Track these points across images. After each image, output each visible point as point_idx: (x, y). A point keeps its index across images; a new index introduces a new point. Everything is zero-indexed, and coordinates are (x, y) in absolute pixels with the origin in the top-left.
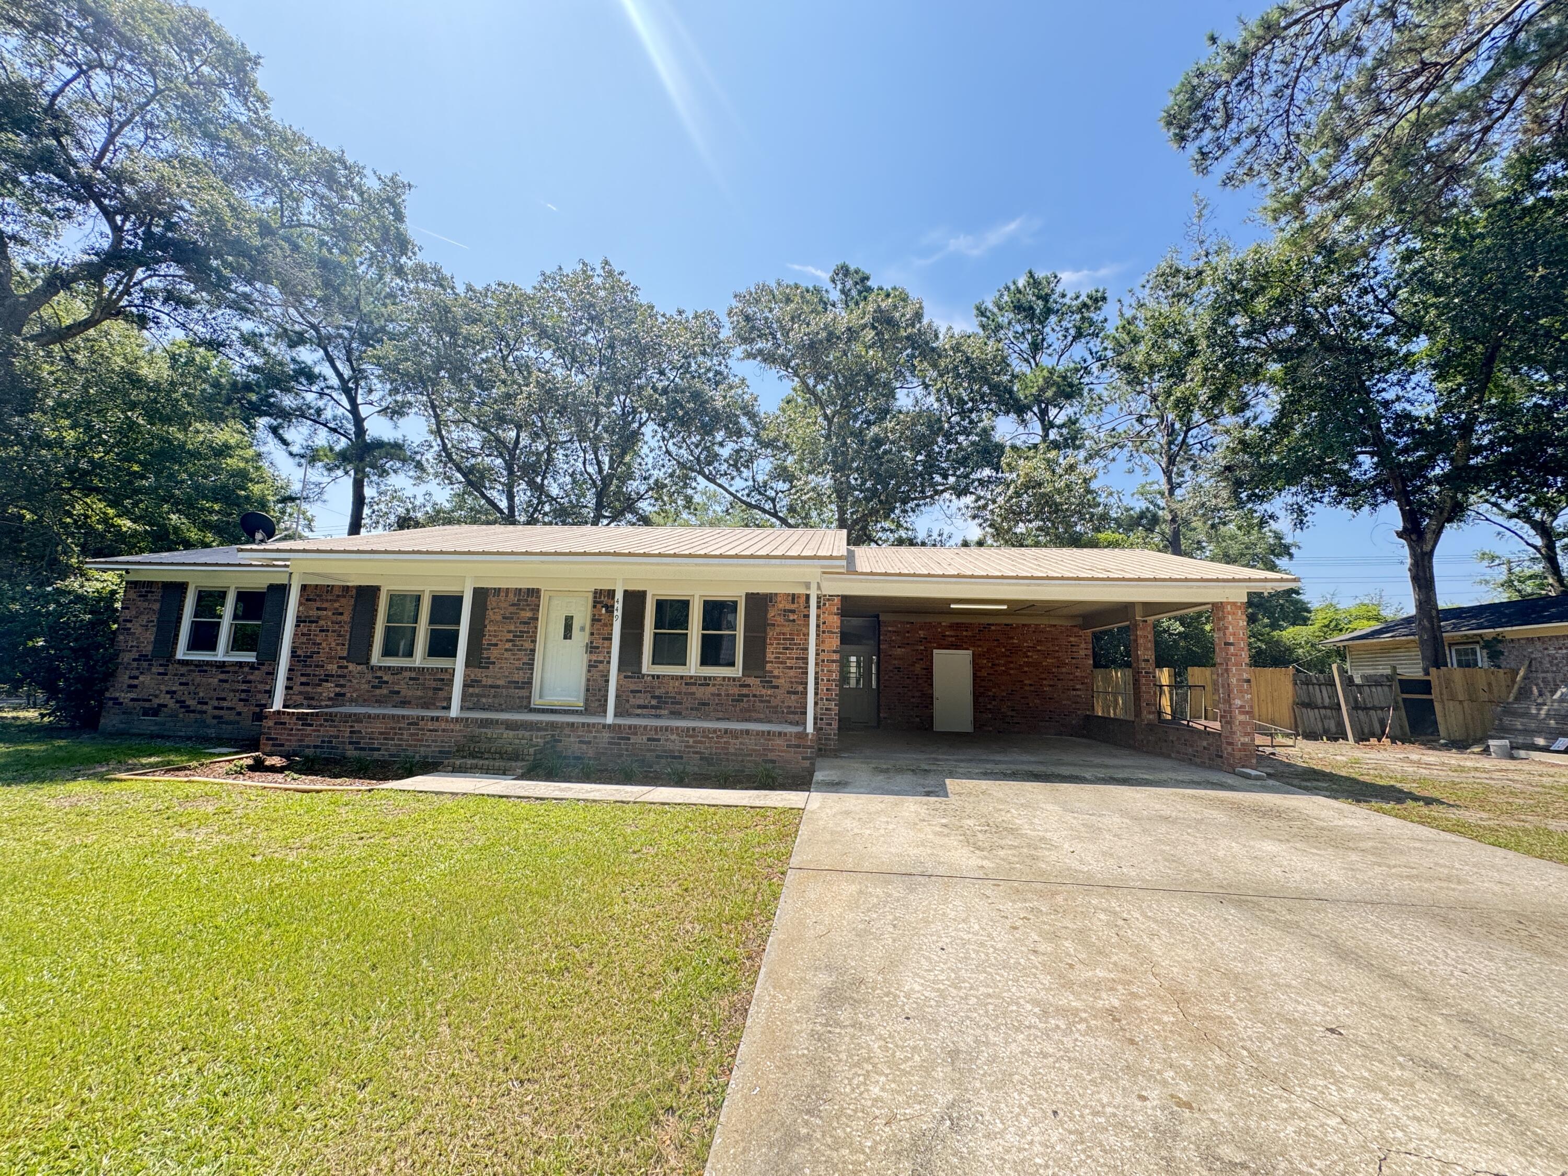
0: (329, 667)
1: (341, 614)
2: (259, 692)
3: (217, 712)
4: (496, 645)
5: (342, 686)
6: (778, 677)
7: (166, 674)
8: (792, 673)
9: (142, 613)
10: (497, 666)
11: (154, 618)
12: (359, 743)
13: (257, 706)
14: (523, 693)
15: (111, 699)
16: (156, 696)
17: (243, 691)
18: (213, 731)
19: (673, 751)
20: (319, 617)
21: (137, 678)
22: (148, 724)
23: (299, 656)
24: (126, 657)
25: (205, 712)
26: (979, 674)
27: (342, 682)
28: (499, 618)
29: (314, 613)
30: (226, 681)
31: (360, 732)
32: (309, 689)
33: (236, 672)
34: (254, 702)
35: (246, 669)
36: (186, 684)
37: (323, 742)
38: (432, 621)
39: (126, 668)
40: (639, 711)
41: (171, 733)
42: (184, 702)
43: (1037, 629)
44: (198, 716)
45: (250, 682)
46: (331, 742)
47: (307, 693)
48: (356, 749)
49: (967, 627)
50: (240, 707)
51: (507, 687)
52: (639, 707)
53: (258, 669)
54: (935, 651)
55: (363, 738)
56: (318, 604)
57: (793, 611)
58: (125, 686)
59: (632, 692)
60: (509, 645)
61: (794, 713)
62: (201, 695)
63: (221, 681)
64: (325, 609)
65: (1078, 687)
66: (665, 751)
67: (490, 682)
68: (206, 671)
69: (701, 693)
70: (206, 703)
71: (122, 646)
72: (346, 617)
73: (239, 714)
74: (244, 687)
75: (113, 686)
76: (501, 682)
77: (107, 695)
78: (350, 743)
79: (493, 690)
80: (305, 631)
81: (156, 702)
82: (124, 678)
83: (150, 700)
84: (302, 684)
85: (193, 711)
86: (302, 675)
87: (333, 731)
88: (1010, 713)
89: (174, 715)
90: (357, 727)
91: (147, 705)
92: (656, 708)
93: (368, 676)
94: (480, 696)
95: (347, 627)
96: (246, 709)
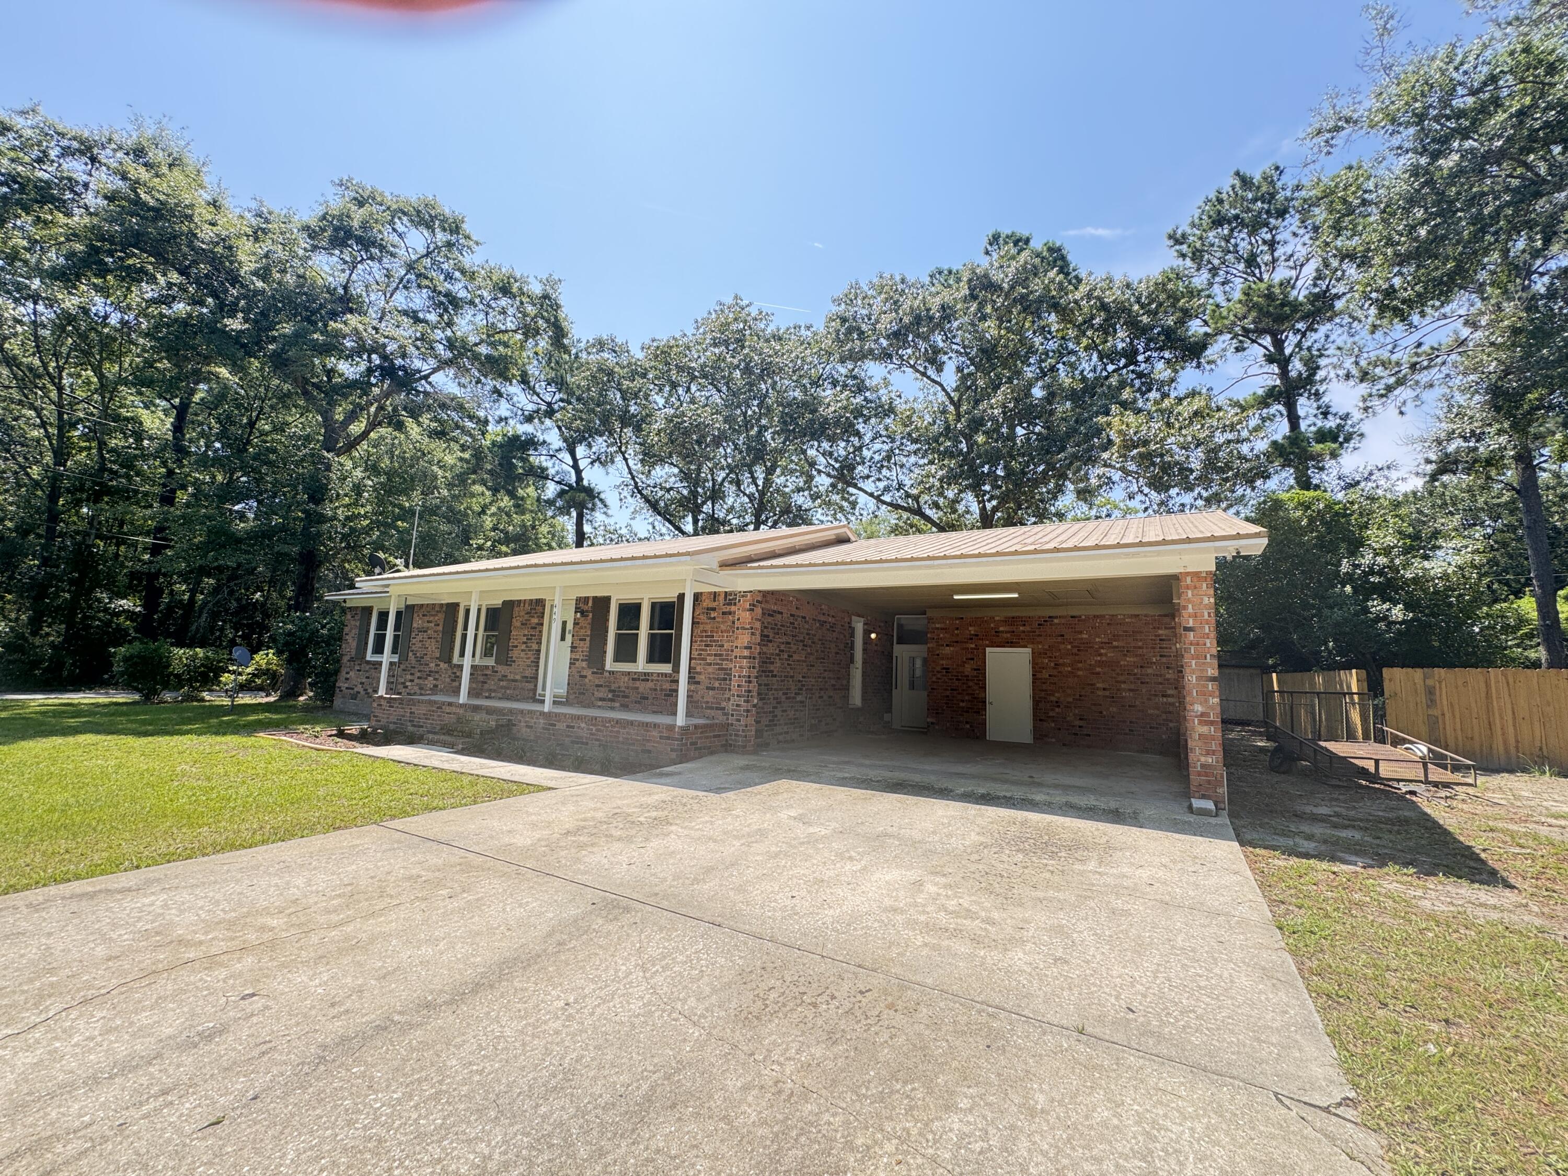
0: (431, 665)
1: (438, 624)
4: (517, 647)
5: (437, 679)
6: (700, 673)
7: (362, 671)
8: (710, 669)
9: (352, 629)
10: (517, 664)
11: (359, 632)
12: (413, 720)
14: (531, 686)
15: (338, 687)
16: (356, 686)
19: (581, 737)
20: (428, 629)
21: (349, 673)
22: (352, 705)
24: (345, 659)
26: (1039, 675)
27: (437, 676)
28: (519, 624)
31: (414, 713)
32: (421, 681)
37: (398, 719)
38: (485, 630)
39: (345, 667)
40: (600, 703)
41: (361, 712)
42: (367, 690)
43: (1113, 621)
47: (421, 684)
48: (414, 726)
49: (1024, 621)
51: (523, 682)
52: (601, 699)
54: (988, 650)
55: (415, 718)
56: (428, 619)
57: (714, 609)
58: (344, 679)
59: (597, 686)
60: (524, 647)
61: (712, 708)
62: (374, 685)
64: (431, 622)
65: (1170, 692)
66: (577, 737)
67: (512, 677)
69: (643, 687)
72: (440, 628)
75: (339, 678)
76: (518, 677)
77: (337, 684)
79: (513, 684)
80: (422, 638)
81: (356, 690)
82: (344, 673)
83: (354, 689)
84: (418, 678)
86: (419, 671)
87: (401, 712)
88: (1078, 723)
89: (362, 700)
90: (414, 709)
91: (352, 692)
92: (612, 700)
93: (450, 672)
94: (506, 688)
95: (440, 635)
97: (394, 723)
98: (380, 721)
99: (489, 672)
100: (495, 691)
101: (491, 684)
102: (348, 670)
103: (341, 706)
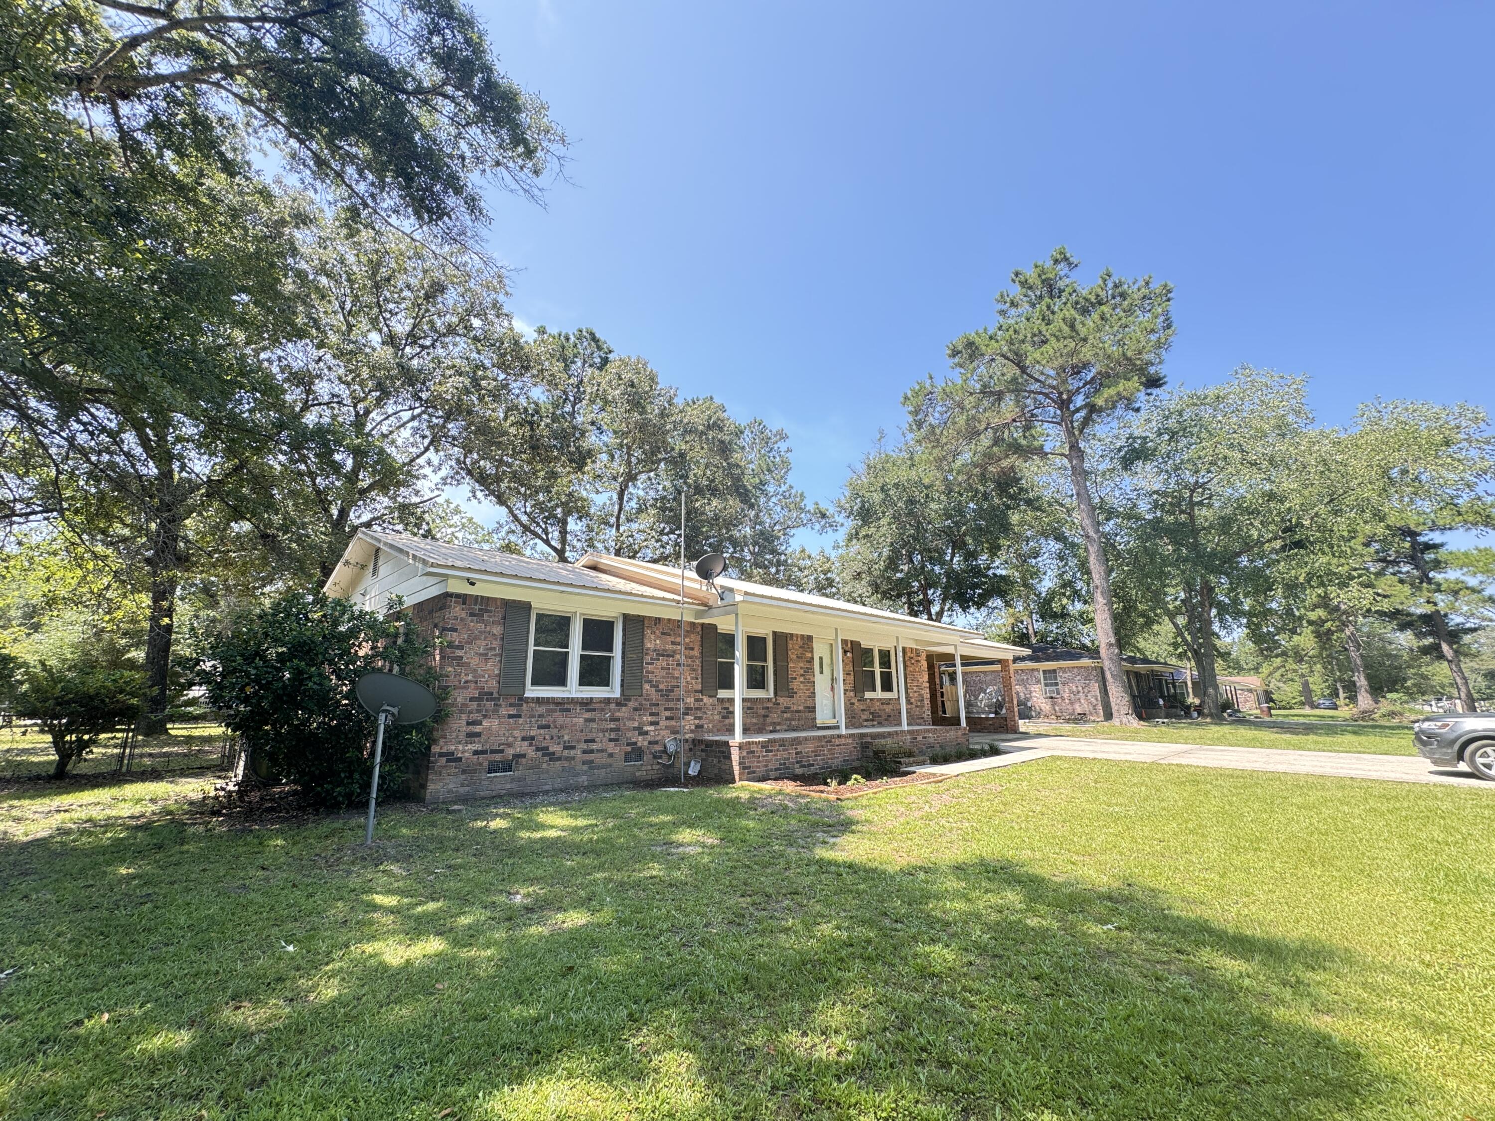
0: (688, 700)
1: (692, 649)
2: (629, 730)
3: (587, 757)
4: (795, 679)
5: (700, 718)
6: (912, 697)
7: (519, 716)
8: (915, 695)
9: (476, 638)
10: (798, 695)
11: (496, 644)
12: (801, 762)
13: (628, 745)
14: (812, 715)
15: (441, 755)
16: (510, 745)
17: (612, 730)
18: (585, 778)
20: (674, 652)
21: (480, 723)
22: (501, 781)
23: (662, 690)
24: (460, 697)
25: (573, 758)
27: (699, 714)
28: (795, 657)
29: (669, 647)
30: (593, 720)
31: (801, 752)
32: (673, 723)
33: (602, 710)
34: (625, 741)
35: (613, 706)
36: (547, 727)
37: (781, 764)
38: (748, 659)
39: (461, 712)
40: (866, 724)
41: (534, 789)
42: (547, 748)
44: (566, 764)
45: (618, 720)
46: (785, 763)
47: (673, 727)
50: (611, 747)
51: (805, 712)
52: (866, 720)
53: (626, 705)
55: (803, 757)
56: (672, 638)
57: (912, 658)
58: (462, 736)
59: (861, 710)
60: (802, 679)
61: (919, 718)
62: (566, 738)
63: (587, 720)
64: (679, 644)
67: (795, 708)
68: (569, 710)
70: (573, 748)
71: (452, 681)
72: (696, 653)
73: (611, 755)
74: (612, 725)
75: (444, 737)
76: (801, 708)
77: (435, 749)
78: (797, 762)
79: (797, 715)
80: (664, 664)
81: (510, 752)
82: (458, 725)
83: (502, 751)
84: (667, 718)
85: (559, 759)
86: (666, 709)
87: (785, 754)
89: (535, 767)
90: (800, 748)
91: (498, 757)
92: (872, 720)
93: (719, 708)
94: (791, 719)
95: (698, 662)
96: (617, 750)
97: (776, 770)
98: (754, 772)
99: (770, 705)
100: (779, 724)
101: (774, 717)
102: (475, 716)
103: (462, 790)
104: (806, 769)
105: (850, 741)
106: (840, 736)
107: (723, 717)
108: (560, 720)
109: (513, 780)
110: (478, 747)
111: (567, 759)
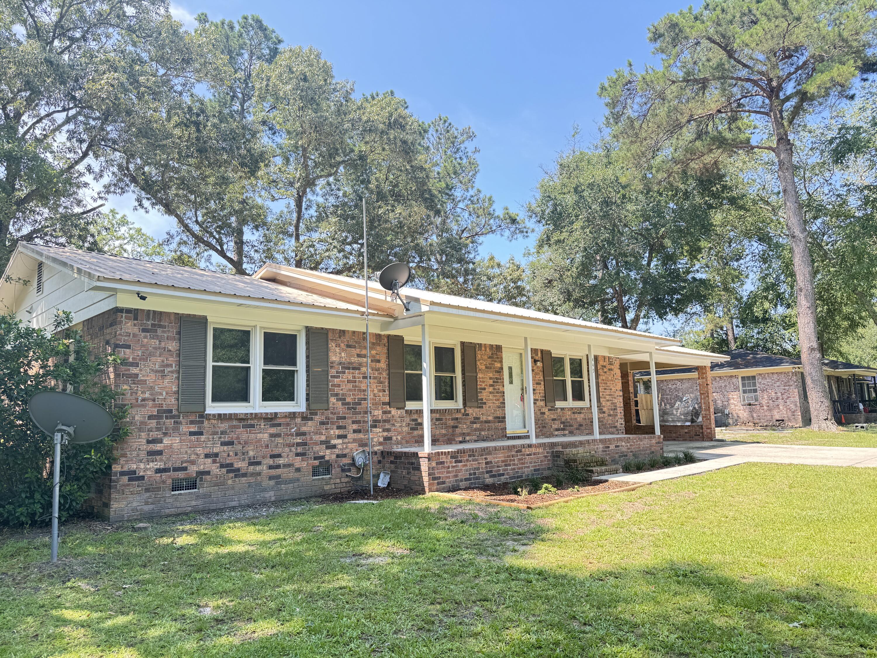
0: (376, 413)
1: (379, 361)
2: (316, 444)
3: (273, 472)
4: (485, 389)
5: (388, 430)
7: (201, 433)
8: (608, 403)
9: (151, 355)
10: (488, 406)
11: (172, 360)
12: (491, 471)
13: (315, 458)
14: (502, 425)
15: (123, 474)
16: (193, 463)
17: (298, 444)
18: (272, 493)
19: (623, 452)
20: (360, 364)
21: (161, 441)
22: (186, 499)
23: (348, 404)
24: (138, 415)
25: (259, 474)
27: (387, 426)
28: (484, 367)
29: (355, 359)
30: (278, 435)
31: (491, 462)
32: (361, 436)
33: (288, 424)
34: (312, 455)
35: (298, 420)
36: (230, 443)
37: (470, 474)
38: (436, 370)
39: (140, 430)
41: (220, 505)
42: (231, 465)
44: (252, 480)
45: (304, 434)
46: (475, 474)
47: (361, 440)
48: (491, 476)
50: (298, 462)
51: (494, 422)
52: (557, 430)
53: (312, 419)
55: (493, 467)
56: (358, 351)
57: (604, 366)
58: (143, 455)
59: (553, 420)
60: (491, 389)
61: (612, 427)
62: (251, 453)
63: (272, 436)
64: (365, 356)
67: (485, 419)
68: (253, 426)
70: (259, 463)
71: (129, 399)
72: (383, 365)
73: (298, 470)
74: (299, 440)
75: (124, 455)
76: (490, 418)
77: (116, 468)
78: (487, 472)
79: (487, 425)
80: (350, 377)
81: (193, 469)
82: (138, 443)
83: (185, 469)
84: (355, 431)
85: (245, 475)
86: (354, 422)
87: (475, 464)
89: (220, 484)
90: (490, 458)
91: (181, 475)
92: (563, 429)
93: (407, 420)
94: (480, 430)
95: (385, 374)
96: (305, 464)
97: (466, 480)
98: (444, 483)
99: (459, 416)
100: (469, 434)
101: (463, 428)
102: (155, 434)
103: (147, 508)
104: (496, 479)
105: (541, 450)
106: (530, 446)
107: (412, 429)
108: (244, 436)
109: (198, 497)
110: (160, 465)
111: (252, 475)
